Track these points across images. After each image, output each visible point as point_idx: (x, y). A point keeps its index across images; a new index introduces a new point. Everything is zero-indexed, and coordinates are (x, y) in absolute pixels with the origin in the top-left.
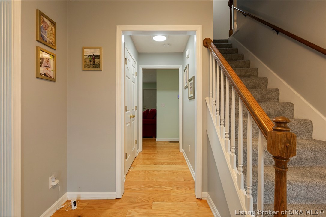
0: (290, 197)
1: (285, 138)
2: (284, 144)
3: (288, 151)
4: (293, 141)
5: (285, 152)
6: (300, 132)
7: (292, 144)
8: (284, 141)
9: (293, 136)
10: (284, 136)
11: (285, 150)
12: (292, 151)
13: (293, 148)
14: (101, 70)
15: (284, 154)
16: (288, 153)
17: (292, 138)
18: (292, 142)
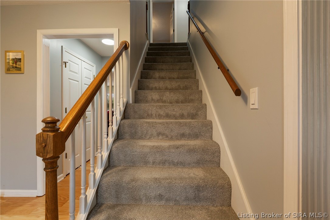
0: (149, 197)
1: (41, 138)
2: (41, 144)
3: (44, 151)
4: (49, 140)
5: (41, 152)
6: (200, 133)
7: (49, 143)
8: (41, 141)
9: (49, 136)
10: (40, 136)
11: (42, 150)
12: (49, 151)
13: (49, 148)
14: (23, 73)
15: (41, 154)
16: (44, 153)
17: (49, 138)
18: (48, 142)
